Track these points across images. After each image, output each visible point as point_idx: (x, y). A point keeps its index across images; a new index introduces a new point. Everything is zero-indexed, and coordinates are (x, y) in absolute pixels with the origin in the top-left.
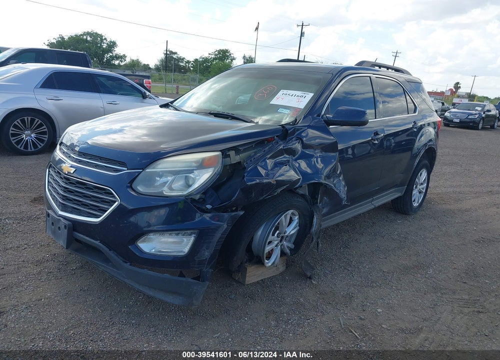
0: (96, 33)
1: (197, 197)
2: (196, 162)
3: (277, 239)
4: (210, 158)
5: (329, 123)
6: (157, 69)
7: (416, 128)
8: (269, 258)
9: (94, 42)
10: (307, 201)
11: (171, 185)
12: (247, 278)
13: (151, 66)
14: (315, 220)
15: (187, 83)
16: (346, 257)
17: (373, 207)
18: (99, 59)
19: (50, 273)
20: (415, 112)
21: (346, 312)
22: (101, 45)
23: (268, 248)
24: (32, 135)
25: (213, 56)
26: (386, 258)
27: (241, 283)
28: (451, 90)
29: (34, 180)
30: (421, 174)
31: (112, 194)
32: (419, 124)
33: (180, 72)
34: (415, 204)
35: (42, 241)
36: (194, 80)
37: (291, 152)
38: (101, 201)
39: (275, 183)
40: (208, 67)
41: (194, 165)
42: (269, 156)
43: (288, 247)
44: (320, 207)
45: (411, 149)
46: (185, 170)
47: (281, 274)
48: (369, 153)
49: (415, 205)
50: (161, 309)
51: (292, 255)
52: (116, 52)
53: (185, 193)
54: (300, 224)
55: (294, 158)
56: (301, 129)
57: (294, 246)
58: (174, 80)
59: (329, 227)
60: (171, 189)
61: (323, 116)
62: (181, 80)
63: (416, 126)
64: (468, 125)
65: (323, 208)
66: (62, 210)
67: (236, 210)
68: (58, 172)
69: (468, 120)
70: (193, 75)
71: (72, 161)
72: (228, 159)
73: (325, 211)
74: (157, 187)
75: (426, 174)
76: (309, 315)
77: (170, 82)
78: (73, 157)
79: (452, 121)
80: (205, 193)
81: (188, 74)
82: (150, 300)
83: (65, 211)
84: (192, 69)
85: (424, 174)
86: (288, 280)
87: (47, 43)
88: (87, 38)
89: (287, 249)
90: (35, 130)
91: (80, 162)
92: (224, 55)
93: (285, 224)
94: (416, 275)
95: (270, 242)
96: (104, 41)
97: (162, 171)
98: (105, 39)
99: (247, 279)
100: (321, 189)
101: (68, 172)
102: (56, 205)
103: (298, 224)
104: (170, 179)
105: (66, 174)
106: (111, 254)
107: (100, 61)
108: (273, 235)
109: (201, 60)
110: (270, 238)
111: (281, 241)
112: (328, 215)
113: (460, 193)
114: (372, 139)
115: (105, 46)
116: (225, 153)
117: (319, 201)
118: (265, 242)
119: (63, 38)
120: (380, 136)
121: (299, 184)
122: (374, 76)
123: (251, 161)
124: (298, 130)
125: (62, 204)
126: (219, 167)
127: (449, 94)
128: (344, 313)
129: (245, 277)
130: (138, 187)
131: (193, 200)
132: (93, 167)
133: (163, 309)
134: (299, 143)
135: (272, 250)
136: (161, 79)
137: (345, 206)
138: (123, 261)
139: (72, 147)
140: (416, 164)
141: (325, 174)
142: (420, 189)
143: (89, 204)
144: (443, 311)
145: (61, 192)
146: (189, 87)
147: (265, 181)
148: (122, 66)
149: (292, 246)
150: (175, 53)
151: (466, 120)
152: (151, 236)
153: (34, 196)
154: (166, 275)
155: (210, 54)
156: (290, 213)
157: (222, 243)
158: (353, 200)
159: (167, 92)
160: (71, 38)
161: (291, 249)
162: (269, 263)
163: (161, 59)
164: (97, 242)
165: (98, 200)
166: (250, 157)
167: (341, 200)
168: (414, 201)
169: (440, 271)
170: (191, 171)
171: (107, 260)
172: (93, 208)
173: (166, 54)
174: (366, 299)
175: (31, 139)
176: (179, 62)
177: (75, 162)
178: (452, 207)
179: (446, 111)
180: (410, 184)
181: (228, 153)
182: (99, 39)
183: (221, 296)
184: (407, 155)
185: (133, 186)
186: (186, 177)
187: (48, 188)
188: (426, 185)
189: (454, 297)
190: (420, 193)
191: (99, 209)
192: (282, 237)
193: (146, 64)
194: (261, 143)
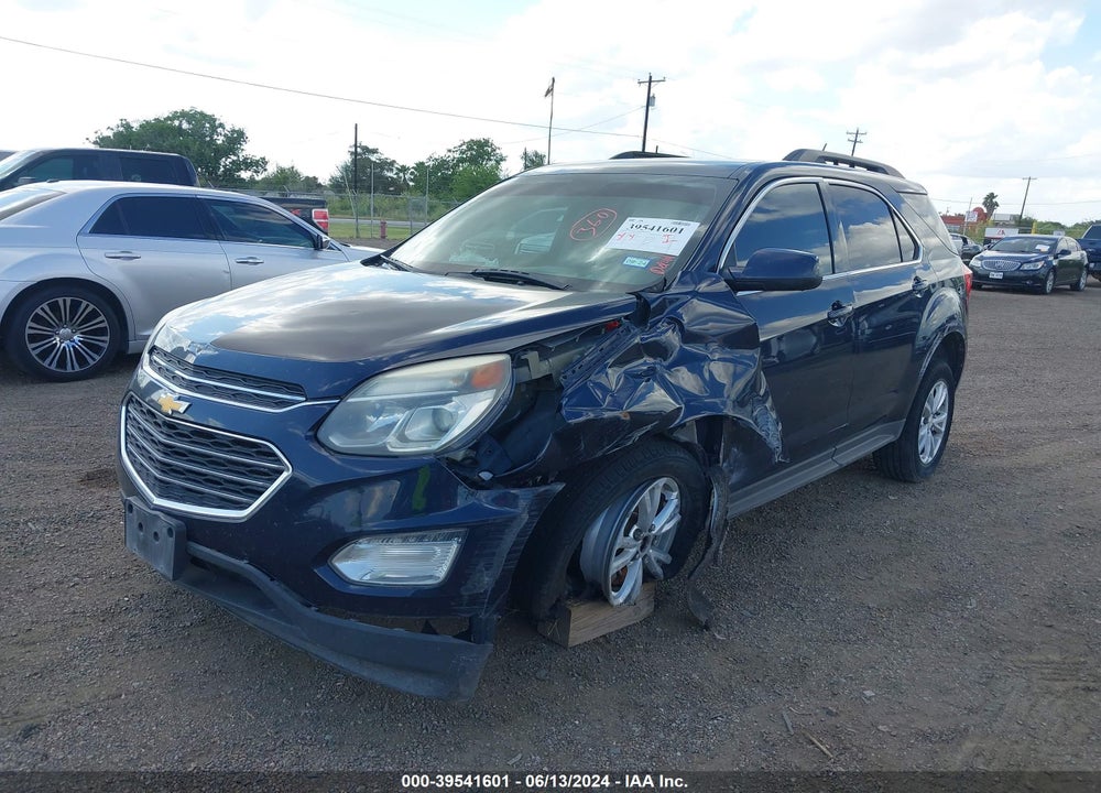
0: (202, 114)
1: (459, 456)
2: (455, 379)
3: (634, 543)
4: (486, 369)
5: (736, 284)
6: (337, 186)
7: (920, 291)
8: (618, 585)
9: (197, 134)
10: (697, 460)
11: (404, 431)
12: (571, 632)
13: (320, 181)
14: (715, 500)
15: (405, 216)
16: (784, 580)
17: (835, 467)
18: (207, 168)
19: (135, 636)
20: (916, 257)
21: (795, 700)
22: (212, 138)
23: (616, 565)
24: (75, 337)
25: (457, 155)
26: (872, 579)
27: (560, 644)
28: (978, 210)
29: (83, 434)
30: (935, 392)
31: (274, 455)
32: (927, 283)
33: (386, 191)
34: (926, 459)
35: (111, 567)
36: (418, 208)
37: (659, 350)
38: (250, 472)
39: (628, 418)
40: (446, 180)
41: (452, 384)
42: (611, 361)
43: (658, 561)
44: (726, 471)
45: (912, 339)
46: (432, 398)
47: (647, 621)
48: (812, 354)
49: (924, 461)
50: (386, 706)
51: (666, 579)
52: (244, 153)
53: (435, 447)
54: (682, 509)
55: (665, 364)
56: (678, 299)
57: (670, 558)
58: (375, 209)
59: (741, 515)
60: (403, 438)
61: (721, 271)
62: (391, 209)
63: (919, 288)
64: (1021, 284)
65: (731, 472)
66: (160, 496)
67: (544, 482)
68: (149, 411)
69: (1022, 274)
70: (415, 198)
71: (181, 386)
72: (525, 369)
73: (735, 478)
74: (368, 436)
75: (945, 392)
76: (716, 710)
77: (365, 214)
78: (183, 378)
79: (986, 277)
80: (475, 447)
81: (405, 195)
82: (361, 688)
83: (168, 498)
84: (411, 184)
85: (941, 393)
86: (661, 633)
87: (93, 139)
88: (180, 125)
89: (656, 564)
90: (80, 325)
91: (198, 387)
92: (480, 151)
93: (650, 509)
94: (941, 613)
95: (620, 551)
96: (219, 130)
97: (381, 402)
98: (221, 125)
99: (572, 634)
100: (727, 429)
101: (173, 411)
102: (147, 484)
103: (678, 510)
104: (400, 417)
105: (167, 415)
106: (275, 589)
107: (210, 174)
108: (626, 534)
109: (431, 163)
110: (621, 541)
111: (643, 548)
112: (743, 487)
113: (1018, 431)
114: (829, 318)
115: (220, 140)
116: (518, 357)
117: (721, 457)
118: (609, 550)
119: (128, 126)
120: (845, 311)
121: (678, 421)
122: (825, 180)
123: (574, 372)
124: (671, 302)
125: (161, 481)
126: (505, 389)
127: (975, 219)
128: (792, 702)
129: (566, 631)
130: (331, 439)
131: (452, 463)
132: (229, 398)
133: (391, 706)
134: (674, 331)
135: (625, 569)
136: (345, 209)
137: (781, 466)
138: (302, 604)
139: (177, 356)
140: (923, 370)
141: (733, 396)
142: (933, 426)
143: (221, 478)
144: (1009, 689)
145: (159, 456)
146: (409, 223)
147: (607, 415)
148: (257, 182)
149: (667, 558)
150: (374, 151)
151: (1017, 273)
152: (363, 545)
153: (87, 469)
154: (399, 631)
155: (450, 151)
156: (661, 485)
157: (519, 554)
158: (798, 451)
159: (362, 236)
160: (146, 126)
161: (664, 566)
162: (618, 598)
163: (343, 164)
164: (243, 564)
165: (242, 469)
166: (569, 365)
167: (771, 452)
168: (923, 451)
169: (994, 603)
170: (446, 399)
171: (264, 602)
172: (231, 486)
173: (355, 153)
174: (838, 669)
175: (73, 347)
176: (383, 169)
177: (186, 388)
178: (1006, 463)
179: (971, 256)
180: (913, 415)
181: (523, 357)
182: (207, 125)
183: (518, 674)
184: (905, 351)
185: (321, 435)
186: (435, 412)
187: (126, 447)
188: (945, 415)
189: (1031, 657)
190: (934, 433)
191: (244, 490)
192: (646, 539)
193: (311, 176)
194: (593, 334)
